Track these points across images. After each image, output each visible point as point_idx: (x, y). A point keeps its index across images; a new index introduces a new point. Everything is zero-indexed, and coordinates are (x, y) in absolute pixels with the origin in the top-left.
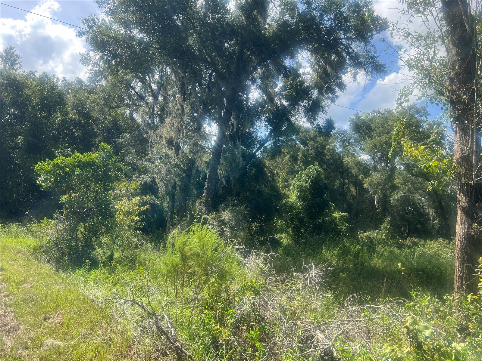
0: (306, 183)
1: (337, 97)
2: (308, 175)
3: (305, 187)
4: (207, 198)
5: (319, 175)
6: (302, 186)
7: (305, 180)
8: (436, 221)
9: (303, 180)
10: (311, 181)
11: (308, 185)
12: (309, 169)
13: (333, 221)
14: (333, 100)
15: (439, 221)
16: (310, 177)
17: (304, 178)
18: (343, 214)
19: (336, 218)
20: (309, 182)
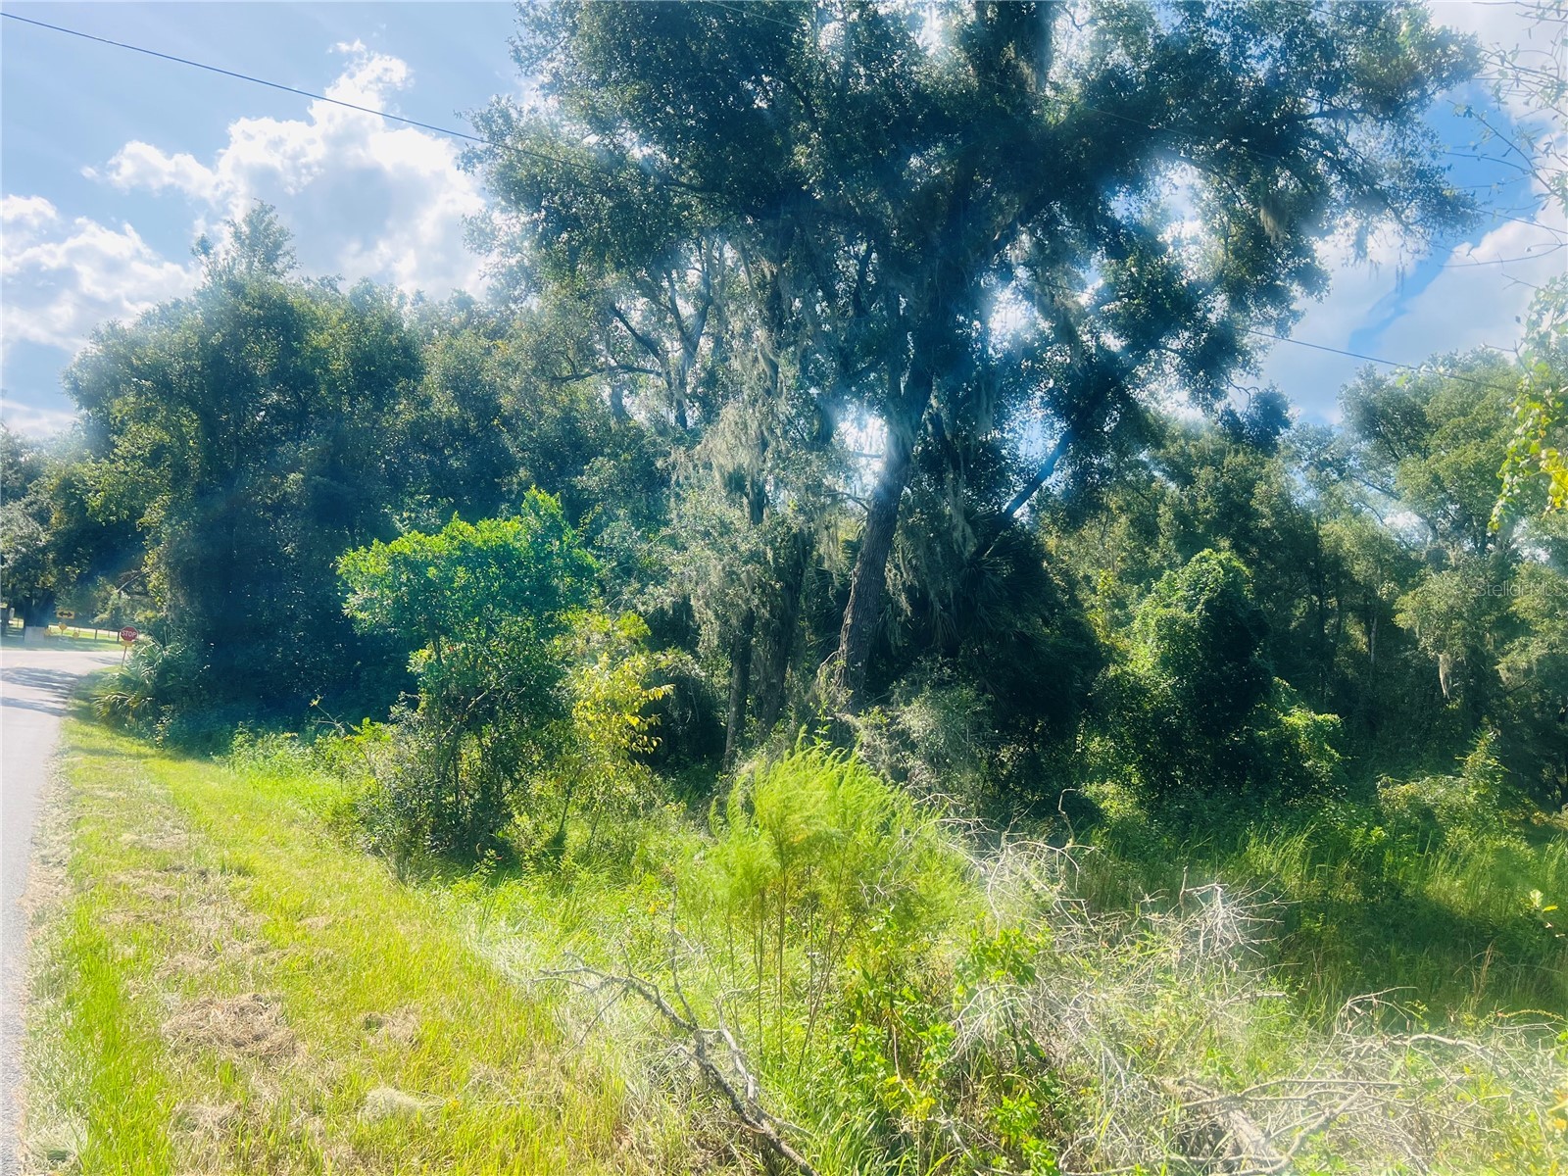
0: (1190, 609)
1: (1296, 315)
2: (1196, 585)
3: (1186, 625)
4: (851, 661)
5: (1233, 584)
6: (1173, 621)
7: (1184, 599)
9: (1179, 600)
10: (1207, 602)
11: (1194, 617)
12: (1200, 561)
13: (1286, 741)
14: (1282, 327)
16: (1202, 589)
17: (1180, 593)
18: (1320, 718)
19: (1295, 732)
20: (1199, 607)
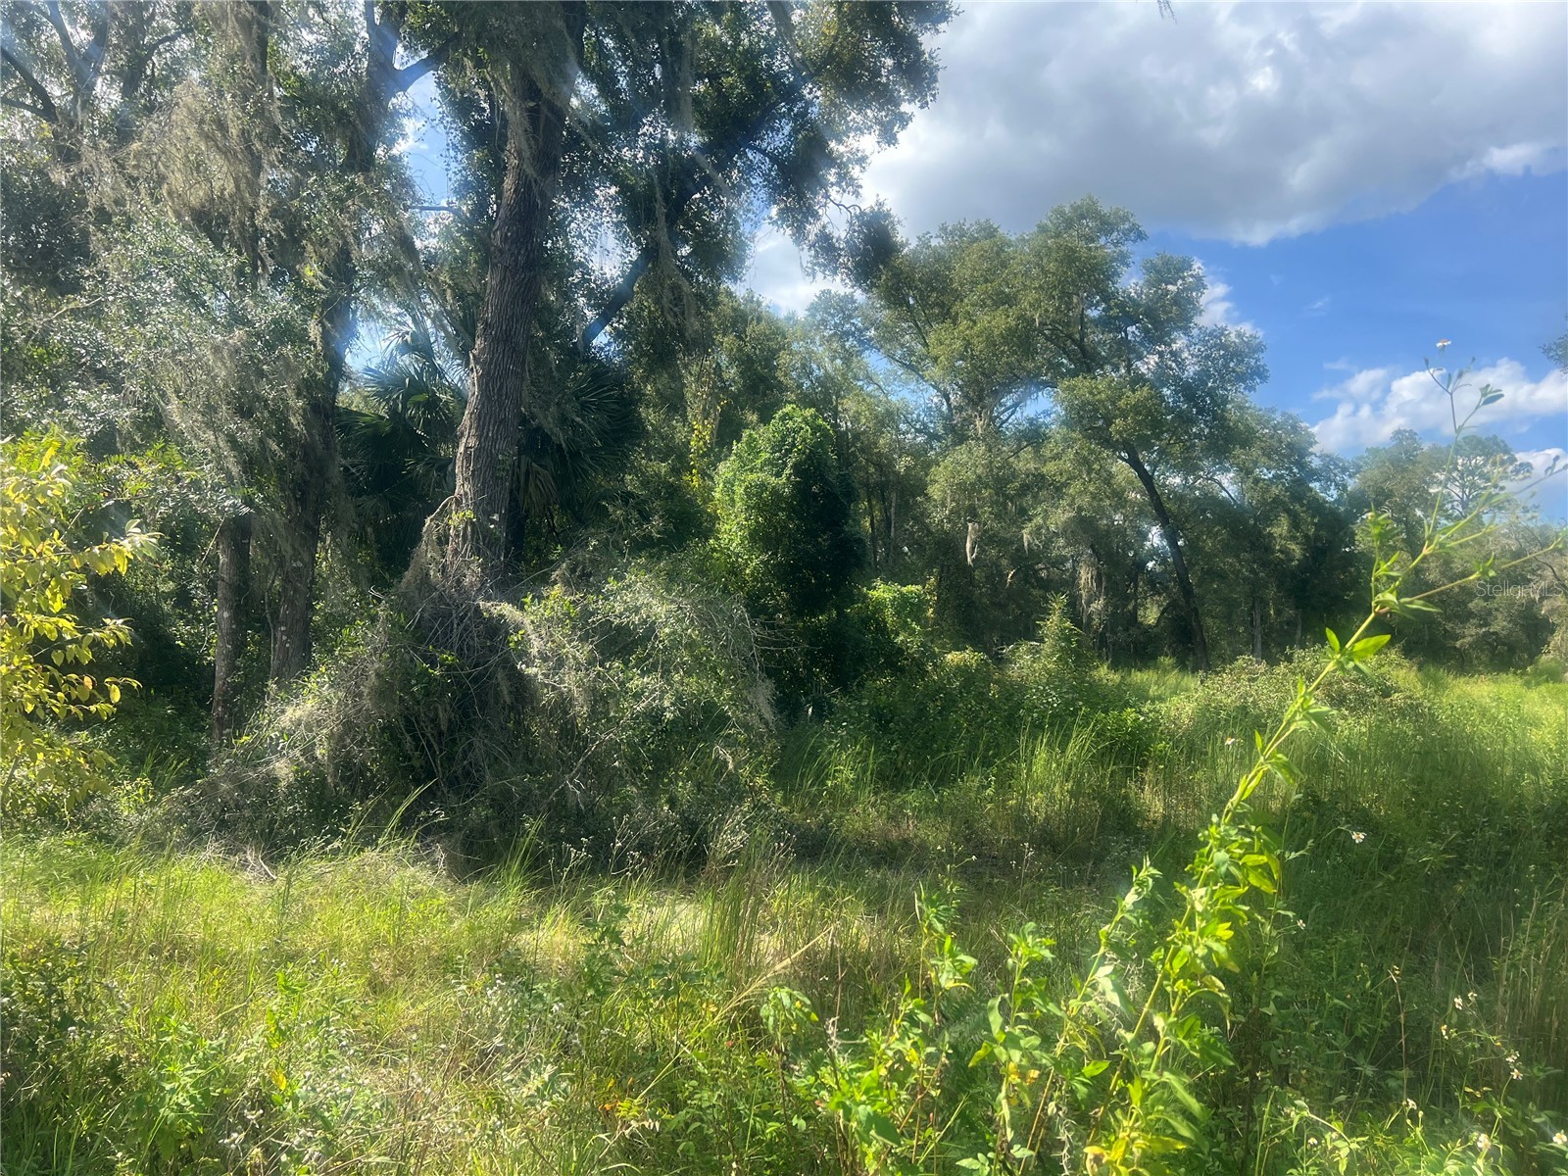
0: (778, 475)
1: (904, 120)
2: (781, 446)
3: (775, 492)
4: (483, 508)
5: (820, 444)
6: (763, 486)
7: (768, 462)
8: (1098, 605)
9: (764, 464)
10: (795, 466)
11: (782, 482)
12: (783, 419)
13: (872, 618)
15: (1106, 605)
16: (788, 451)
17: (765, 456)
18: (904, 590)
19: (880, 605)
20: (787, 471)
